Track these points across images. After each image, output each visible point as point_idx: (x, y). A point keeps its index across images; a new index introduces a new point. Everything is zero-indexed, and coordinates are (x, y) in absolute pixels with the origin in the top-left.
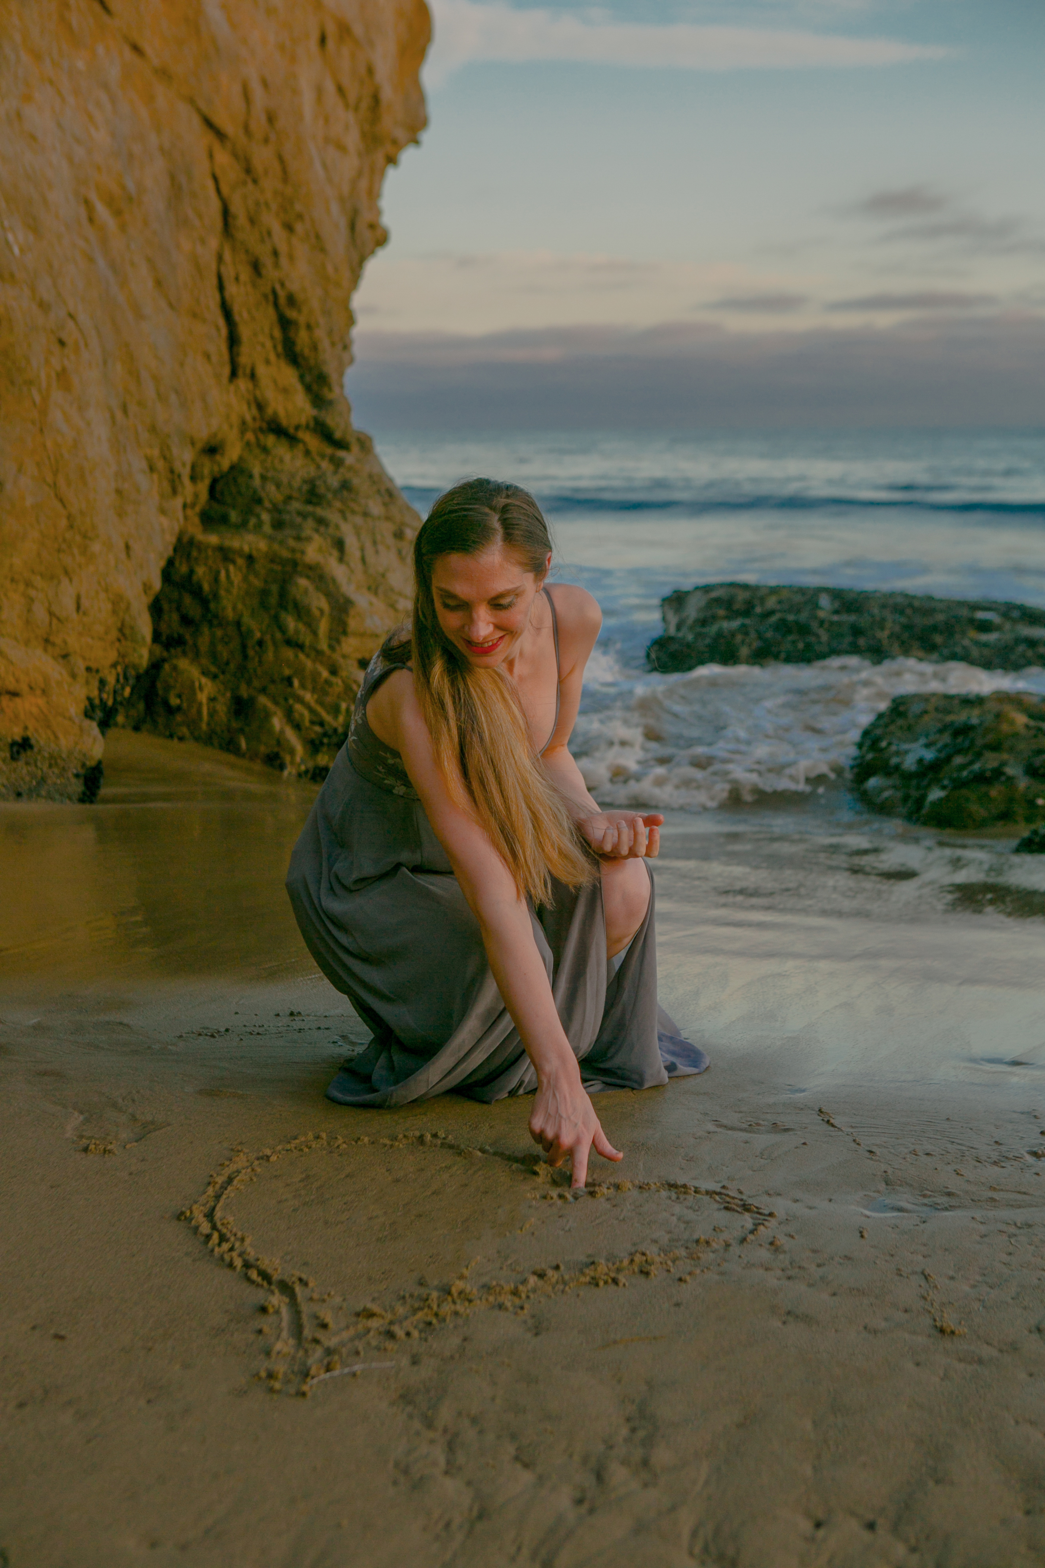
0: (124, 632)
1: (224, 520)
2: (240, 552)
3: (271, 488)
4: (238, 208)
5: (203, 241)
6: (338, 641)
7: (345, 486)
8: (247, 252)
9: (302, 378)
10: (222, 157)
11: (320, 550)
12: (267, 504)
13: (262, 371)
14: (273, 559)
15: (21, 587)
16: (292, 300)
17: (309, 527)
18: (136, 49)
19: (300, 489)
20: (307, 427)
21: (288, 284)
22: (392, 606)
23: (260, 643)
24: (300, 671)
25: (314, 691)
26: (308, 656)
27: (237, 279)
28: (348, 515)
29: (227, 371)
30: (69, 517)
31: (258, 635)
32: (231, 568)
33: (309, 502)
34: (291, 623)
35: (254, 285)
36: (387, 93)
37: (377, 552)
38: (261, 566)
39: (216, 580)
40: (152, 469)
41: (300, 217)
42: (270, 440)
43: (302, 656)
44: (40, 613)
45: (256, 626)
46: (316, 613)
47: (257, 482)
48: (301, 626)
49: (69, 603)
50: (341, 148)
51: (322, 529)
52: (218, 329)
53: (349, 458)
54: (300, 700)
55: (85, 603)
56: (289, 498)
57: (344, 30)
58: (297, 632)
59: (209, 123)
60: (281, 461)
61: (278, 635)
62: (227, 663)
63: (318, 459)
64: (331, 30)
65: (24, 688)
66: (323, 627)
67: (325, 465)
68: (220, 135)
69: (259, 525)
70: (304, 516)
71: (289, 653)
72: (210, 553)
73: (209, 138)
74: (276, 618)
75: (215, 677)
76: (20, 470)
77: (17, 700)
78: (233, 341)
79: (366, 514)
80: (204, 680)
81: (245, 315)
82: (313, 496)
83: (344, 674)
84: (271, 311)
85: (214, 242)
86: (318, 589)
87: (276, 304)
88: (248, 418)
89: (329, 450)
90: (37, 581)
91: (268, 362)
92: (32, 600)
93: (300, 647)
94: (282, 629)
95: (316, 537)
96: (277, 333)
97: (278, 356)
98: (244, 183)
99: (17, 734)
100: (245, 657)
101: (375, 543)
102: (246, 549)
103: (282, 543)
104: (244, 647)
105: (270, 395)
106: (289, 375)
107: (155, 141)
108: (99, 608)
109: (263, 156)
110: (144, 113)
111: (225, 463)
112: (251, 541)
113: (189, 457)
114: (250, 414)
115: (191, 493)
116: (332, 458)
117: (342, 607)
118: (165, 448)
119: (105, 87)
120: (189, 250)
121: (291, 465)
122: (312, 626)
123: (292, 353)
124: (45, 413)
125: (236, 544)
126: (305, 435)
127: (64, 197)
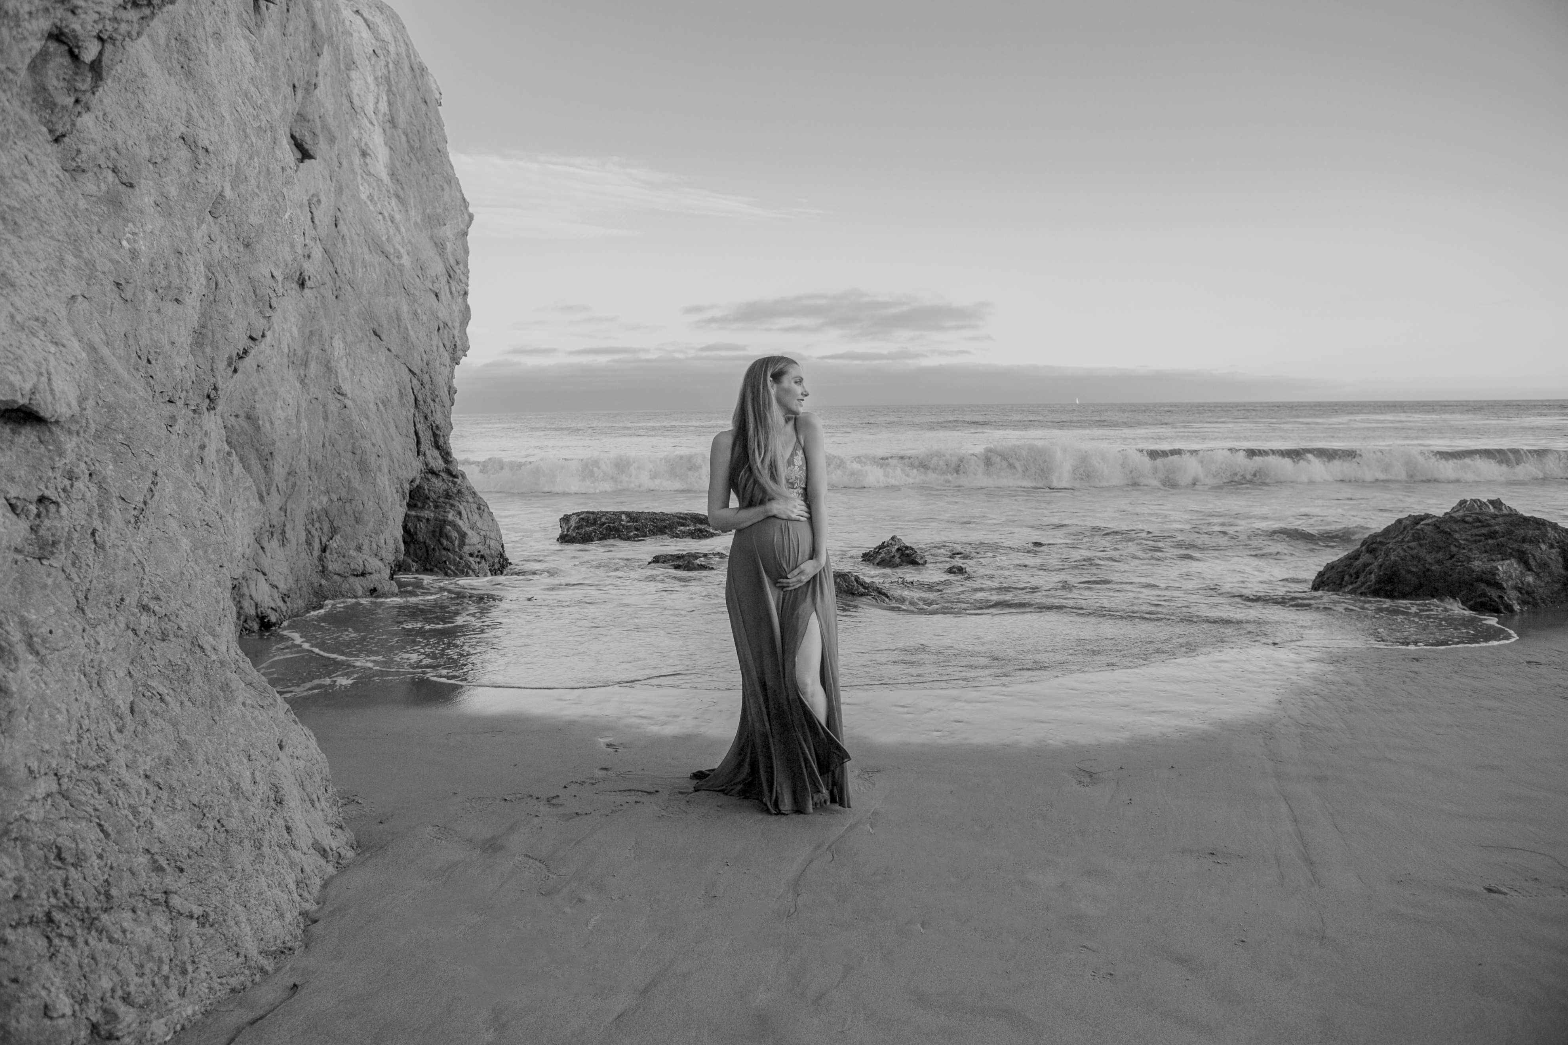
0: (397, 550)
1: (415, 505)
2: (424, 517)
3: (432, 493)
4: (420, 398)
5: (409, 411)
6: (462, 547)
7: (459, 492)
8: (423, 412)
9: (440, 454)
10: (415, 381)
11: (453, 516)
12: (431, 500)
13: (427, 452)
14: (436, 519)
15: (368, 538)
16: (437, 427)
17: (448, 507)
18: (389, 350)
19: (443, 494)
20: (443, 471)
21: (434, 421)
22: (479, 534)
23: (434, 549)
24: (449, 558)
25: (454, 565)
26: (451, 553)
27: (420, 422)
28: (461, 503)
29: (416, 455)
30: (383, 513)
31: (432, 546)
32: (420, 523)
33: (446, 498)
34: (445, 542)
35: (425, 424)
36: (459, 343)
37: (473, 515)
38: (432, 522)
39: (416, 527)
40: (398, 492)
41: (436, 395)
42: (430, 476)
43: (449, 553)
44: (374, 546)
45: (431, 544)
46: (454, 538)
47: (427, 491)
48: (448, 543)
49: (383, 541)
50: (445, 365)
51: (453, 508)
52: (414, 440)
53: (459, 482)
54: (450, 569)
55: (388, 541)
56: (439, 497)
57: (446, 324)
58: (447, 545)
59: (410, 370)
60: (434, 483)
61: (440, 546)
62: (420, 557)
63: (447, 482)
64: (441, 326)
65: (374, 571)
66: (457, 543)
67: (450, 484)
68: (414, 374)
69: (430, 507)
70: (446, 503)
71: (444, 553)
72: (413, 518)
73: (410, 375)
74: (439, 540)
75: (417, 562)
76: (369, 499)
77: (372, 576)
78: (418, 443)
79: (466, 500)
80: (414, 562)
81: (423, 434)
82: (448, 496)
83: (465, 560)
84: (430, 431)
85: (412, 411)
86: (454, 529)
87: (432, 429)
89: (451, 479)
90: (373, 535)
91: (429, 449)
92: (371, 542)
93: (449, 550)
94: (442, 545)
95: (451, 511)
96: (432, 439)
97: (432, 447)
98: (421, 389)
99: (372, 586)
100: (428, 554)
101: (471, 512)
102: (426, 516)
103: (439, 514)
104: (427, 551)
105: (430, 460)
106: (436, 453)
107: (394, 379)
108: (391, 543)
109: (426, 378)
110: (391, 371)
111: (415, 485)
112: (427, 514)
113: (408, 486)
114: (423, 468)
115: (408, 498)
116: (453, 482)
117: (463, 536)
118: (401, 484)
119: (381, 365)
120: (404, 413)
121: (438, 485)
122: (452, 542)
123: (437, 447)
124: (375, 480)
125: (422, 515)
126: (443, 474)
127: (372, 406)
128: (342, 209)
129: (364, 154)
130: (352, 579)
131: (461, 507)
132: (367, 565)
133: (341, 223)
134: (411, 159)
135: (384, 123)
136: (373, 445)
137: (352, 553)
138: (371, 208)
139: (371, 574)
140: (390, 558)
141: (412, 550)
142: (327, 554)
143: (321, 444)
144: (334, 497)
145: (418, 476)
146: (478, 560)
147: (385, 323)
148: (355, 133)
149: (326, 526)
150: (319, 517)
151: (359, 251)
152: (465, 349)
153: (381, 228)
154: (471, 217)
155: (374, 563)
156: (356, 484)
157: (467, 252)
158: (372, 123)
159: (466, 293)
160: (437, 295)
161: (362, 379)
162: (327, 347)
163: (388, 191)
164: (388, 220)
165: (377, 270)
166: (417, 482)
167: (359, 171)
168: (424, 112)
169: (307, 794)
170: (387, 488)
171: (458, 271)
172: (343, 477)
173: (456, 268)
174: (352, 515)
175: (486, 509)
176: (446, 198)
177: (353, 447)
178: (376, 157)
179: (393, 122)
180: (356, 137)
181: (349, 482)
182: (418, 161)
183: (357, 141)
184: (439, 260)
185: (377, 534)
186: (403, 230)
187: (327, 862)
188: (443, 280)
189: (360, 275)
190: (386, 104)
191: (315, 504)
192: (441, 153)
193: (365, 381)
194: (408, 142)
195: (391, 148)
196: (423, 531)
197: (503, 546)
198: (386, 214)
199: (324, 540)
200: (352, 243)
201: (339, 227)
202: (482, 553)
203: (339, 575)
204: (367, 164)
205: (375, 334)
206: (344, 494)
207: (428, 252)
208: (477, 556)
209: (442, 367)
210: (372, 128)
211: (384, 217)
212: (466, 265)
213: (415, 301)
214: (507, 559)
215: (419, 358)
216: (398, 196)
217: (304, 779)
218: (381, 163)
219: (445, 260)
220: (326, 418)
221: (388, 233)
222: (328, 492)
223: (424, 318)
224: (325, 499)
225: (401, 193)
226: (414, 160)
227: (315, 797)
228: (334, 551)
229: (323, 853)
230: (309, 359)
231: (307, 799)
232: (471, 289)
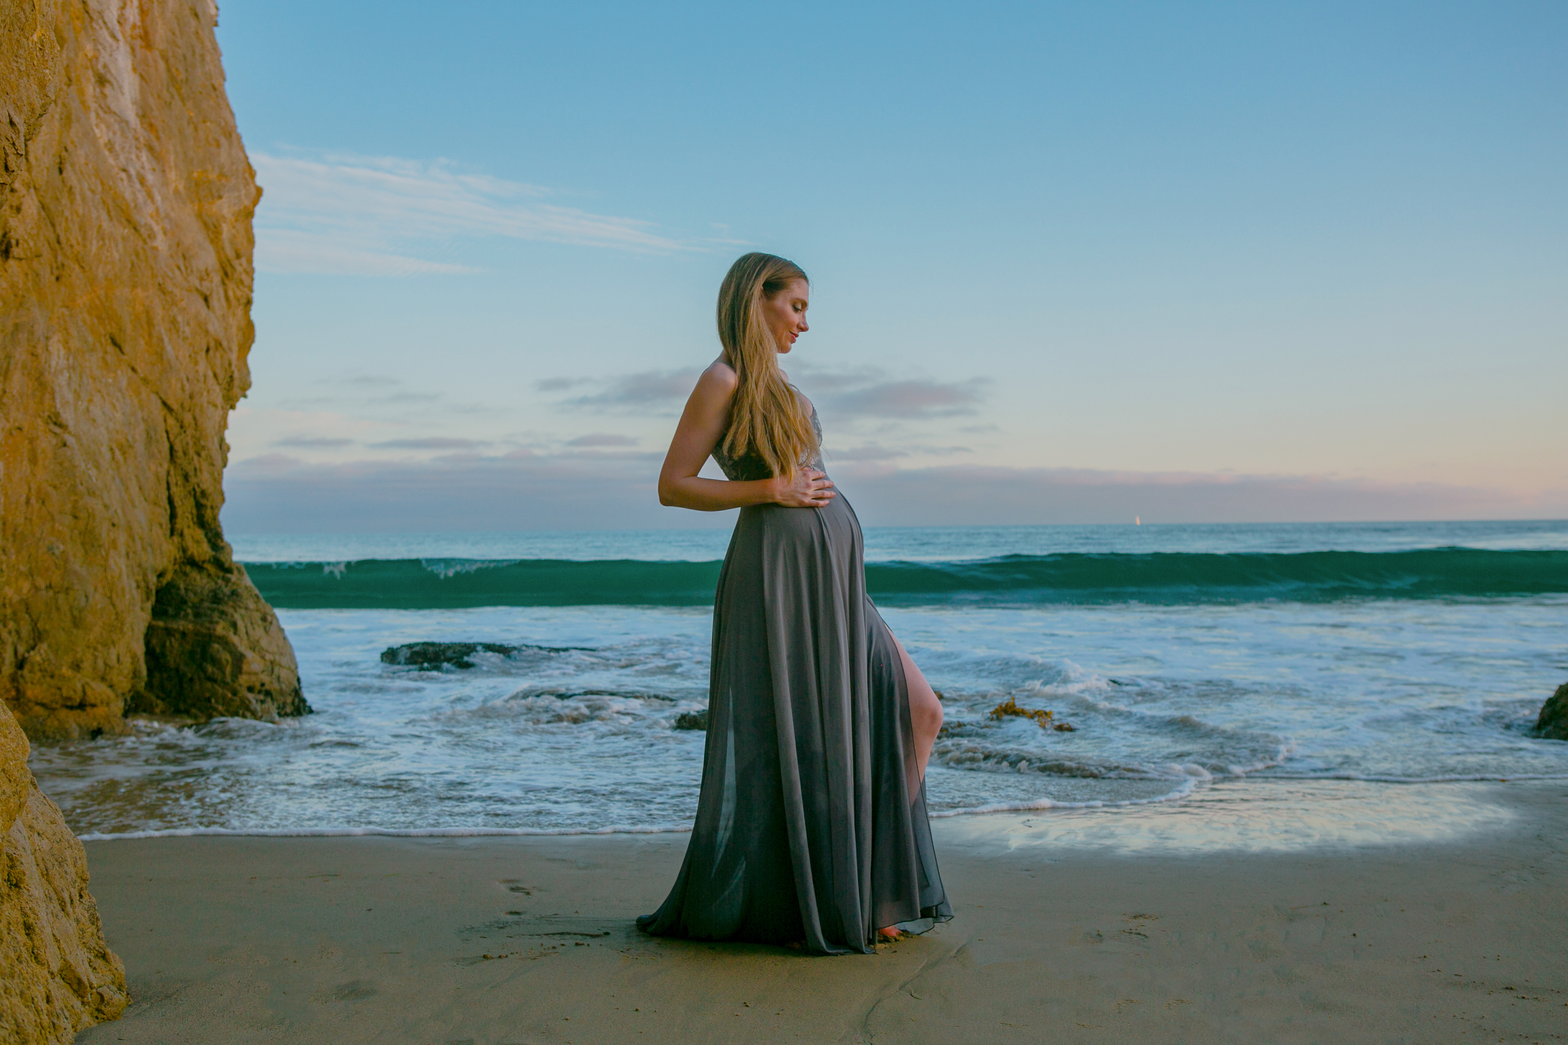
0: (135, 674)
1: (165, 611)
2: (177, 630)
3: (191, 595)
4: (178, 447)
5: (161, 465)
6: (237, 677)
7: (234, 593)
8: (182, 469)
9: (206, 535)
10: (171, 421)
11: (224, 628)
12: (190, 604)
13: (186, 532)
14: (197, 633)
15: (92, 650)
16: (203, 493)
17: (216, 615)
18: (134, 370)
19: (208, 595)
20: (209, 561)
21: (201, 485)
22: (263, 658)
23: (191, 680)
25: (223, 705)
26: (219, 685)
27: (176, 484)
28: (237, 609)
29: (168, 533)
30: (117, 614)
31: (189, 675)
32: (173, 639)
33: (214, 602)
34: (210, 669)
35: (184, 487)
36: (236, 375)
37: (254, 629)
38: (190, 638)
39: (164, 645)
40: (138, 587)
41: (203, 448)
42: (188, 569)
43: (216, 686)
44: (100, 664)
45: (188, 671)
46: (224, 662)
47: (183, 591)
48: (215, 670)
49: (114, 658)
50: (215, 406)
51: (224, 617)
52: (166, 510)
53: (234, 578)
55: (121, 659)
56: (202, 600)
57: (219, 344)
58: (213, 673)
59: (165, 404)
60: (195, 580)
61: (202, 675)
62: (171, 692)
63: (216, 579)
64: (212, 344)
65: (98, 702)
66: (228, 670)
67: (220, 581)
68: (169, 409)
69: (187, 615)
70: (213, 610)
71: (209, 685)
72: (160, 631)
73: (165, 411)
74: (200, 666)
75: (163, 700)
76: (96, 589)
77: (95, 709)
78: (173, 516)
79: (247, 608)
80: (159, 702)
81: (180, 503)
82: (216, 599)
83: (240, 695)
84: (192, 499)
85: (166, 465)
86: (224, 649)
87: (195, 497)
88: (178, 557)
89: (221, 574)
90: (100, 647)
91: (189, 527)
92: (96, 657)
93: (215, 681)
94: (205, 671)
95: (221, 621)
96: (194, 511)
97: (194, 523)
98: (180, 434)
99: (95, 726)
100: (182, 687)
101: (252, 624)
102: (181, 628)
103: (202, 625)
104: (181, 682)
105: (190, 543)
106: (200, 534)
107: (140, 415)
108: (127, 661)
109: (188, 418)
110: (136, 401)
111: (164, 581)
112: (181, 625)
113: (155, 579)
114: (179, 555)
115: (153, 598)
116: (224, 578)
117: (239, 659)
118: (145, 575)
119: (120, 390)
120: (153, 468)
121: (201, 582)
122: (222, 670)
123: (201, 522)
124: (106, 560)
125: (175, 626)
126: (208, 566)
127: (105, 449)
128: (70, 147)
129: (102, 81)
130: (63, 713)
131: (237, 616)
132: (89, 692)
133: (68, 168)
134: (173, 97)
135: (132, 37)
136: (106, 507)
137: (66, 671)
138: (111, 161)
139: (94, 706)
140: (125, 685)
141: (156, 681)
142: (26, 672)
143: (23, 499)
144: (42, 583)
145: (170, 568)
146: (262, 697)
147: (129, 328)
148: (89, 48)
149: (25, 631)
150: (14, 613)
151: (94, 215)
152: (246, 386)
153: (127, 190)
154: (259, 191)
155: (98, 690)
156: (77, 565)
157: (251, 241)
158: (114, 36)
159: (249, 302)
160: (206, 299)
161: (92, 408)
162: (39, 351)
163: (137, 139)
164: (136, 180)
165: (120, 246)
166: (169, 577)
167: (93, 106)
168: (193, 29)
169: (55, 890)
170: (125, 577)
171: (239, 269)
172: (57, 552)
173: (236, 263)
174: (68, 613)
175: (274, 622)
176: (223, 158)
177: (75, 507)
178: (120, 87)
179: (146, 38)
180: (90, 54)
181: (66, 561)
182: (183, 100)
183: (91, 60)
184: (211, 248)
185: (105, 645)
186: (158, 198)
187: (83, 1003)
188: (217, 278)
189: (94, 249)
190: (136, 11)
191: (9, 592)
192: (216, 91)
193: (96, 411)
194: (169, 70)
195: (142, 77)
196: (174, 650)
197: (299, 680)
198: (133, 172)
199: (21, 649)
200: (84, 199)
201: (64, 174)
202: (267, 687)
203: (43, 705)
204: (105, 96)
205: (115, 343)
206: (56, 579)
207: (195, 235)
208: (260, 692)
209: (211, 409)
210: (115, 44)
211: (129, 177)
212: (250, 261)
213: (174, 303)
214: (304, 701)
215: (179, 385)
216: (151, 149)
217: (50, 866)
218: (128, 96)
219: (219, 250)
220: (33, 460)
221: (135, 199)
222: (31, 574)
223: (187, 330)
224: (26, 586)
225: (156, 144)
226: (177, 97)
227: (66, 895)
228: (37, 668)
229: (78, 987)
230: (12, 367)
231: (54, 897)
232: (256, 296)
